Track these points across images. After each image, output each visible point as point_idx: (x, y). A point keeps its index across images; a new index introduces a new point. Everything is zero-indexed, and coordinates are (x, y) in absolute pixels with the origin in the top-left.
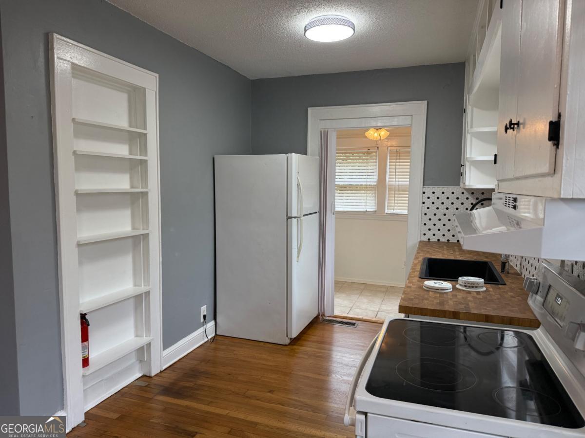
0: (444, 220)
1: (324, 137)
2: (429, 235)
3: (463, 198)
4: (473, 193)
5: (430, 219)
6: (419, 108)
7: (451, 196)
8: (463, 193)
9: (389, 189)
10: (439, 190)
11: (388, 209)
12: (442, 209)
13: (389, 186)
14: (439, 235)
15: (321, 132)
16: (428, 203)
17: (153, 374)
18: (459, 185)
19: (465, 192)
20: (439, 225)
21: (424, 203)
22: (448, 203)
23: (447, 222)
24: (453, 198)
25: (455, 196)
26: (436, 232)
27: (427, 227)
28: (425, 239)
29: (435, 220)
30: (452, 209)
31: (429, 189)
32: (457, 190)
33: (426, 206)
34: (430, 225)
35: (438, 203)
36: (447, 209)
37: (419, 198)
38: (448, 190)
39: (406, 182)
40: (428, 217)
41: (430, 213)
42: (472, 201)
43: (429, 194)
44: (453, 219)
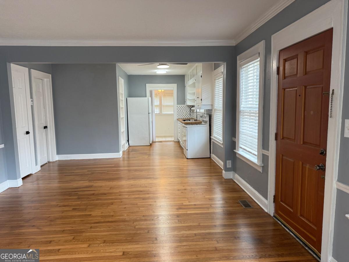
0: (182, 113)
1: (151, 92)
2: (179, 117)
4: (188, 106)
6: (175, 85)
9: (163, 106)
10: (181, 106)
14: (181, 117)
15: (150, 91)
16: (178, 109)
17: (125, 150)
18: (185, 104)
20: (181, 114)
22: (183, 109)
24: (184, 108)
29: (180, 113)
31: (178, 106)
32: (185, 106)
33: (178, 110)
34: (179, 114)
35: (181, 109)
37: (176, 108)
38: (183, 106)
39: (172, 104)
40: (178, 113)
41: (179, 111)
42: (188, 108)
43: (178, 107)
44: (184, 113)
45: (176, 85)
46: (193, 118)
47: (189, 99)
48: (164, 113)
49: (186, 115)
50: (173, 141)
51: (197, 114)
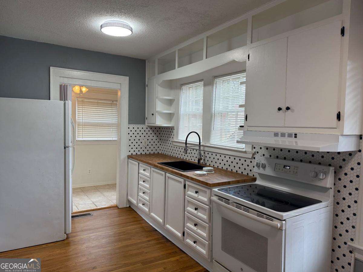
0: (139, 143)
2: (132, 151)
3: (147, 131)
4: (151, 128)
5: (132, 143)
6: (124, 80)
7: (142, 130)
8: (147, 128)
9: (78, 124)
10: (136, 126)
11: (78, 137)
12: (138, 137)
13: (78, 122)
15: (61, 86)
16: (131, 133)
18: (144, 124)
19: (148, 127)
20: (137, 145)
21: (129, 134)
22: (140, 134)
23: (140, 144)
24: (143, 131)
25: (144, 129)
26: (135, 150)
27: (131, 147)
28: (130, 154)
29: (134, 142)
30: (142, 136)
31: (131, 126)
32: (145, 127)
34: (132, 145)
35: (136, 133)
36: (140, 136)
37: (127, 131)
38: (140, 126)
40: (131, 141)
41: (132, 139)
42: (151, 132)
43: (131, 128)
44: (143, 142)
45: (127, 78)
46: (160, 152)
47: (161, 114)
48: (81, 139)
49: (148, 147)
50: (117, 207)
51: (200, 149)
